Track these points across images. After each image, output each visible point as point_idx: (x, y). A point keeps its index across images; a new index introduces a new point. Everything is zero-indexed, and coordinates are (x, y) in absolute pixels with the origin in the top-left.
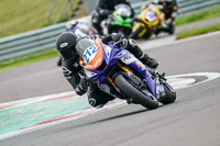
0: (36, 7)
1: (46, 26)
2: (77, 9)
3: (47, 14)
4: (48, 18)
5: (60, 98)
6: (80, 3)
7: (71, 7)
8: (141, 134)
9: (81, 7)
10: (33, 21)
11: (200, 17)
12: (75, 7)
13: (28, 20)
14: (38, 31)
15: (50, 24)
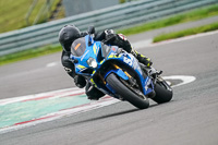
0: (15, 8)
1: (24, 27)
2: (55, 11)
3: (26, 15)
4: (27, 19)
5: (36, 99)
6: (59, 5)
7: (50, 8)
8: (115, 136)
9: (60, 8)
10: (12, 22)
11: (178, 21)
12: (53, 8)
13: (7, 21)
14: (17, 32)
15: (29, 25)
